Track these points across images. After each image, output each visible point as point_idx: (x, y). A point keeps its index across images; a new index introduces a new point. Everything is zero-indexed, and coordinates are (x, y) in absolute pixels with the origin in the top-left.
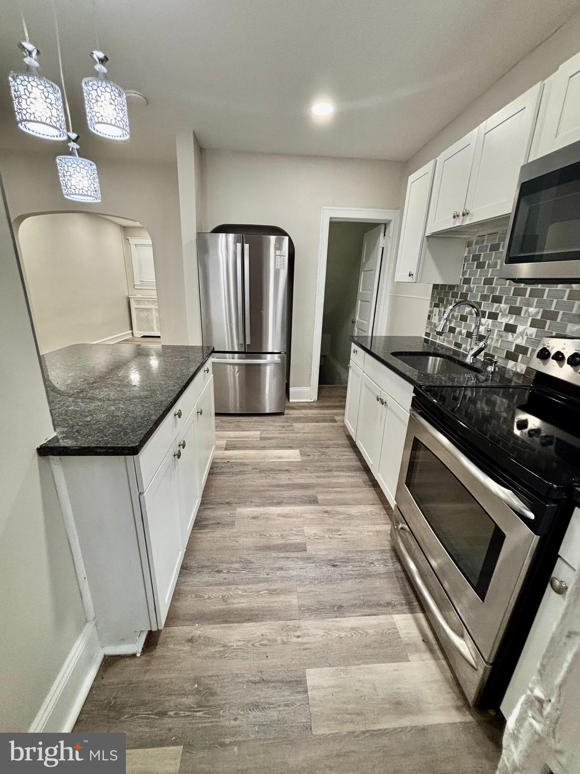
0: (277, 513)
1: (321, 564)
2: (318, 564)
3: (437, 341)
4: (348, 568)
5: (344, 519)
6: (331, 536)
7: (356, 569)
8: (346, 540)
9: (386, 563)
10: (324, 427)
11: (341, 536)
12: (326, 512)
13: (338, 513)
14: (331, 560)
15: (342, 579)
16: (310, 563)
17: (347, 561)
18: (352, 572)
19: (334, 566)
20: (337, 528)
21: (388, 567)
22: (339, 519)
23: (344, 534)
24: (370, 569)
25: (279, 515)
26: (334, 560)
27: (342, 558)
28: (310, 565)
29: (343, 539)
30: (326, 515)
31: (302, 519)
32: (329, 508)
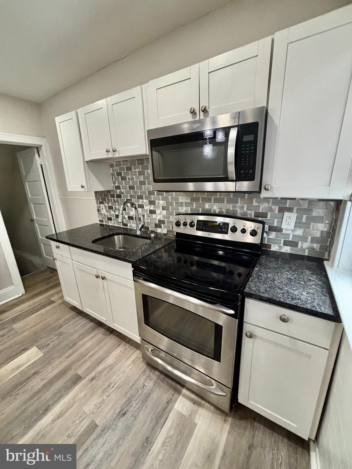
0: (50, 421)
1: (115, 423)
2: (113, 427)
3: (110, 224)
4: (134, 405)
5: (108, 372)
6: (108, 394)
7: (138, 400)
8: (119, 387)
9: (151, 378)
10: (47, 312)
11: (114, 387)
12: (93, 379)
13: (101, 372)
14: (119, 413)
15: (135, 418)
16: (107, 432)
17: (129, 402)
18: (137, 406)
19: (124, 414)
20: (108, 383)
21: (153, 379)
22: (105, 376)
23: (115, 383)
24: (145, 392)
25: (53, 421)
26: (122, 410)
27: (125, 403)
28: (108, 434)
29: (117, 388)
30: (94, 381)
31: (76, 404)
32: (93, 374)
